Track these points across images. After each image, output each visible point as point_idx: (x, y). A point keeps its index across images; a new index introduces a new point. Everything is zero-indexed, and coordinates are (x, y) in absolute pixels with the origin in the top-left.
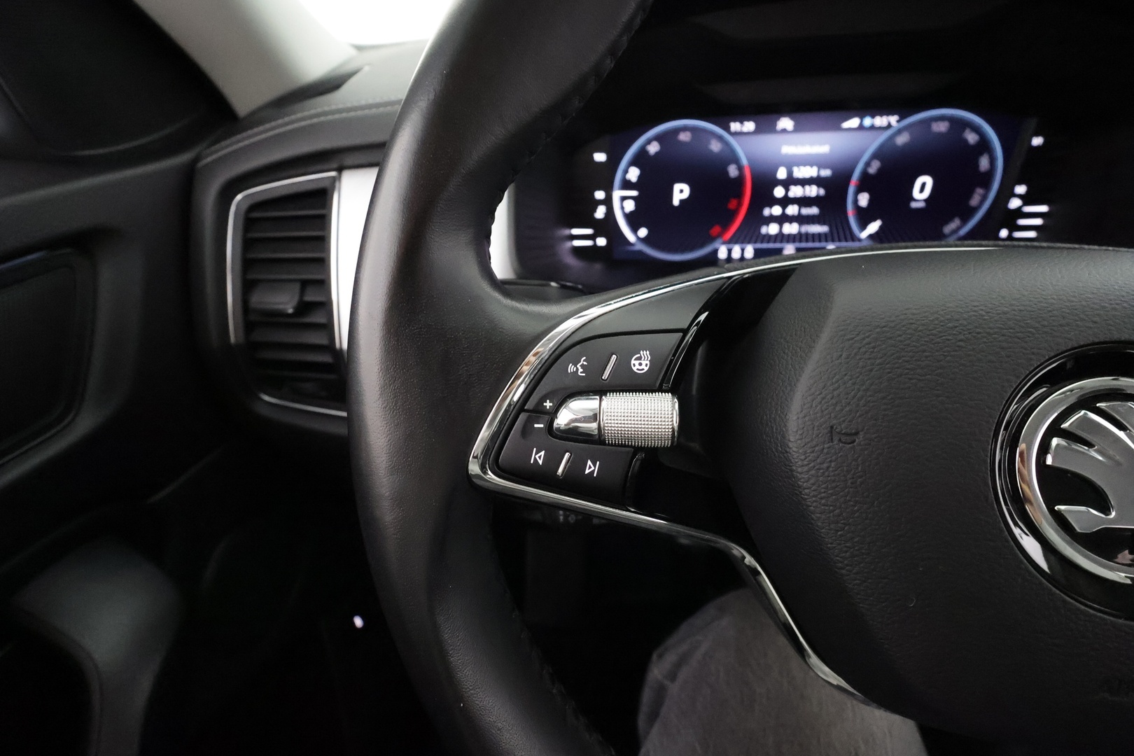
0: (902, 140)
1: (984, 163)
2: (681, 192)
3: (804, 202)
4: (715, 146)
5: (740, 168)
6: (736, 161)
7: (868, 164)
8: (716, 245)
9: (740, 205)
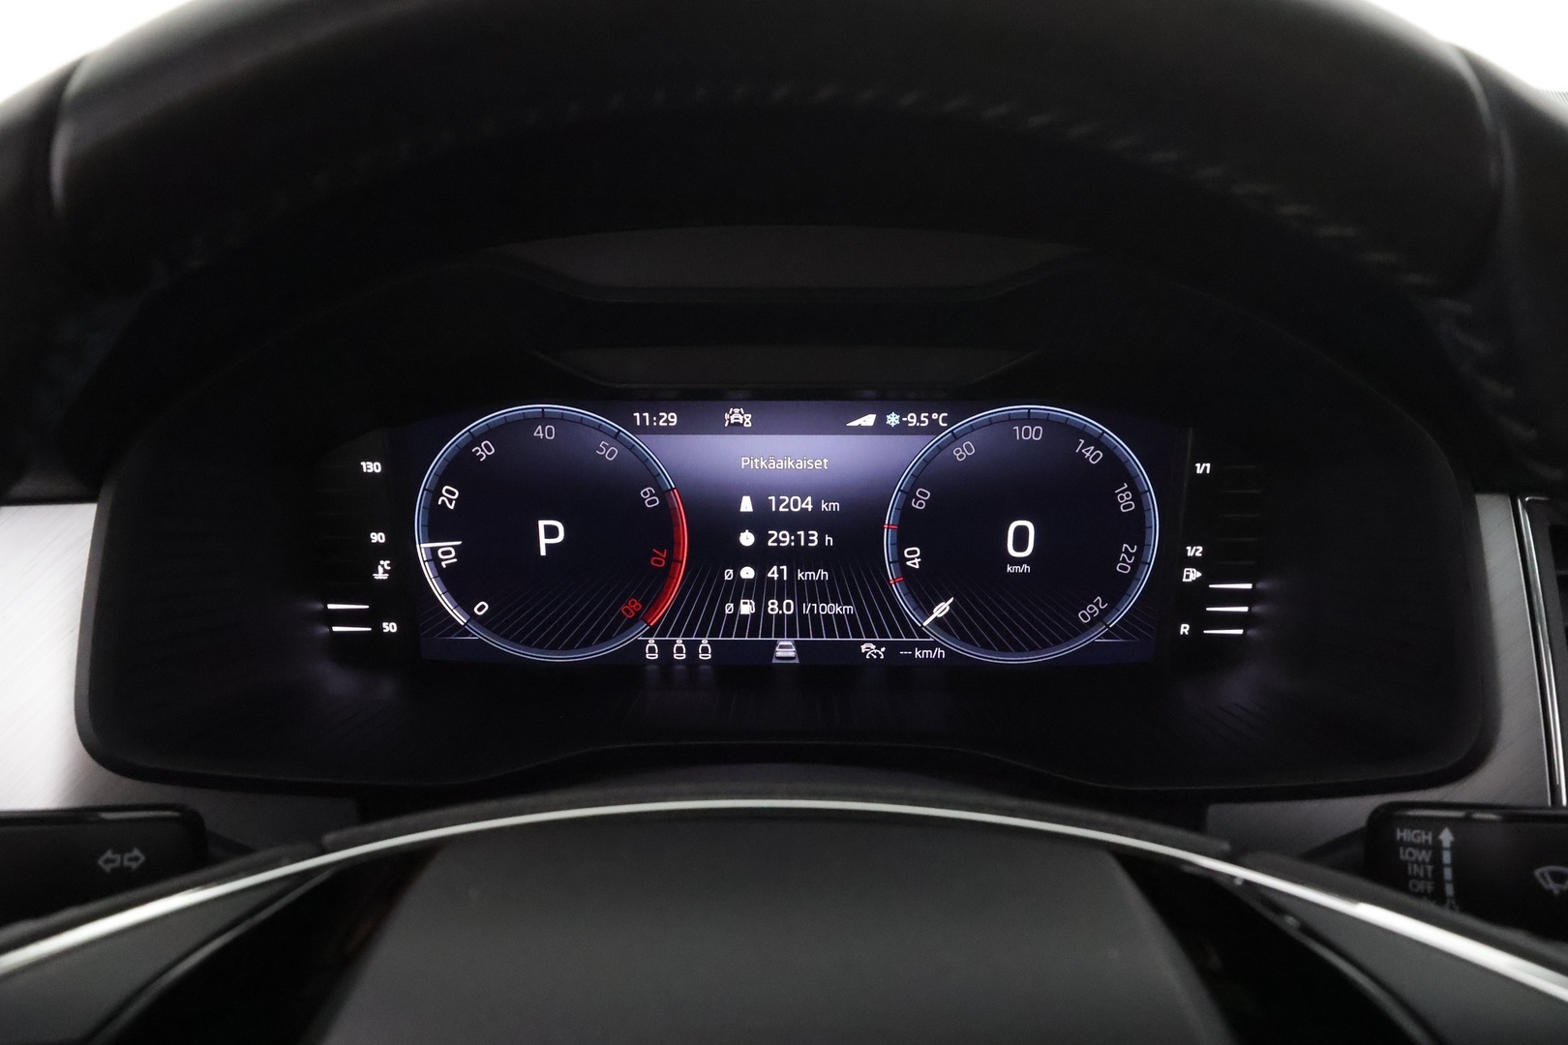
0: (963, 452)
1: (1125, 499)
2: (549, 534)
3: (796, 557)
4: (608, 451)
5: (662, 493)
6: (654, 480)
7: (909, 494)
8: (637, 634)
9: (672, 561)
